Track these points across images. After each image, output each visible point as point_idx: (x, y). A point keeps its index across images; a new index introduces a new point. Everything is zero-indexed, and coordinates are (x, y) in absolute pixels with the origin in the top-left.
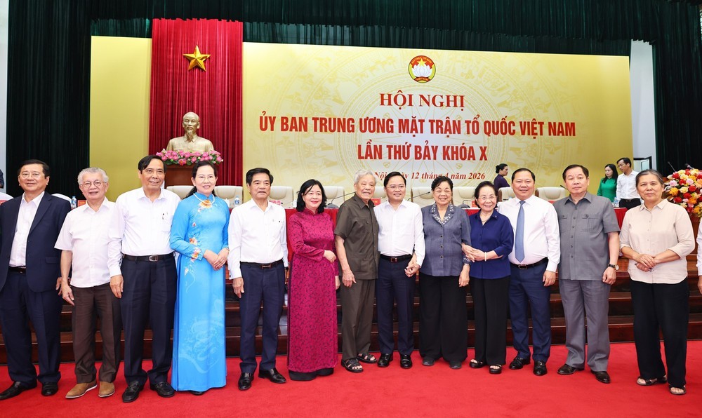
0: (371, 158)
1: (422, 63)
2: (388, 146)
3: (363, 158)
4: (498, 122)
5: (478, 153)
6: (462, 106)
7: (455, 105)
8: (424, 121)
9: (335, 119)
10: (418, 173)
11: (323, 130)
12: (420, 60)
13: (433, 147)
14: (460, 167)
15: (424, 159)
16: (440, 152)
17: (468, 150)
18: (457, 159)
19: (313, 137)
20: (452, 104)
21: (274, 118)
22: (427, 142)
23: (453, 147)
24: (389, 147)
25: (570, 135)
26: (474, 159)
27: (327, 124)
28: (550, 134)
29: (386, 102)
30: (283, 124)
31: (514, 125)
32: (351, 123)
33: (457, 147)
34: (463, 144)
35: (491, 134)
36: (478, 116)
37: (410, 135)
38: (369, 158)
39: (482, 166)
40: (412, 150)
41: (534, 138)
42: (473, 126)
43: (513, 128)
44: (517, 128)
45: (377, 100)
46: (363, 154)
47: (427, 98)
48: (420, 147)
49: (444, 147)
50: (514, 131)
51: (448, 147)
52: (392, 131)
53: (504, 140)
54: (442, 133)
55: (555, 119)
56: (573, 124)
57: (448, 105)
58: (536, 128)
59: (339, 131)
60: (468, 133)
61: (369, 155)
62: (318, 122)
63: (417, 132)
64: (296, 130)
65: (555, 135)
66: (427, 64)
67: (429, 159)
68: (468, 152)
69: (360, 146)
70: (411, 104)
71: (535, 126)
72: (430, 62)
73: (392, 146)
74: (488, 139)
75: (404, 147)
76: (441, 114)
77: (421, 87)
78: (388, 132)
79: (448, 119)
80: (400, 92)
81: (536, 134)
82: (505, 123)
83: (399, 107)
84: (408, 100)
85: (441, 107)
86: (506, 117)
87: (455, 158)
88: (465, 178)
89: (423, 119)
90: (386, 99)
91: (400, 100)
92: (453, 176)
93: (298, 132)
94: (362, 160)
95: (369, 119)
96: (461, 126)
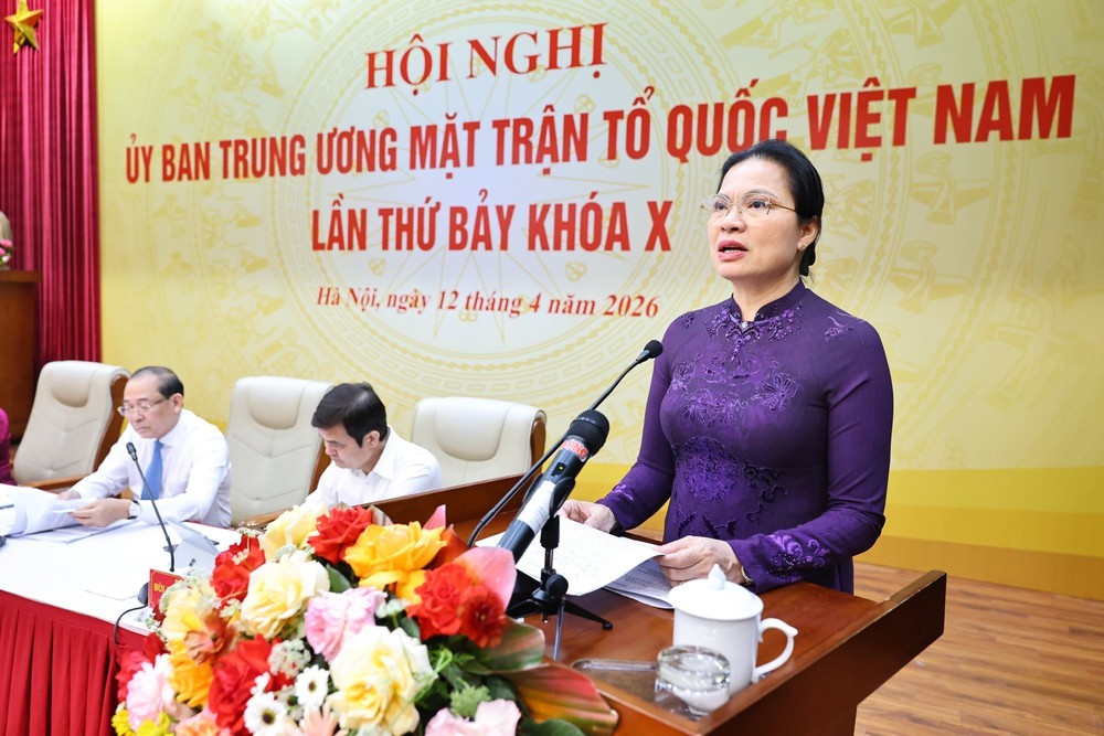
0: (344, 248)
2: (381, 212)
3: (324, 247)
4: (719, 107)
5: (640, 226)
6: (597, 60)
7: (575, 62)
8: (478, 125)
9: (263, 141)
10: (456, 293)
11: (241, 172)
13: (499, 209)
14: (578, 273)
15: (474, 247)
16: (519, 227)
17: (607, 214)
18: (571, 246)
19: (224, 192)
20: (564, 57)
21: (149, 148)
22: (484, 192)
23: (559, 208)
24: (385, 213)
25: (1044, 134)
26: (626, 247)
27: (249, 157)
28: (940, 137)
29: (380, 76)
30: (165, 162)
31: (783, 112)
32: (298, 150)
33: (572, 208)
34: (593, 195)
35: (693, 153)
36: (651, 90)
37: (440, 172)
38: (336, 245)
39: (653, 272)
40: (443, 220)
41: (867, 158)
42: (629, 131)
43: (776, 124)
44: (796, 124)
45: (358, 74)
47: (489, 48)
48: (463, 211)
49: (533, 208)
51: (546, 208)
55: (972, 71)
56: (1065, 85)
57: (553, 64)
58: (876, 118)
59: (272, 173)
60: (612, 155)
61: (336, 240)
62: (230, 152)
63: (457, 164)
64: (190, 178)
65: (963, 136)
67: (489, 247)
68: (606, 224)
69: (316, 214)
70: (443, 76)
71: (873, 107)
73: (390, 212)
74: (680, 175)
75: (421, 211)
76: (524, 96)
78: (384, 167)
79: (549, 113)
80: (417, 40)
81: (876, 142)
82: (749, 107)
83: (413, 88)
84: (438, 64)
85: (532, 73)
86: (754, 83)
87: (564, 244)
88: (591, 313)
89: (475, 120)
90: (384, 68)
91: (416, 66)
92: (554, 306)
93: (193, 182)
94: (320, 252)
95: (339, 132)
96: (591, 134)
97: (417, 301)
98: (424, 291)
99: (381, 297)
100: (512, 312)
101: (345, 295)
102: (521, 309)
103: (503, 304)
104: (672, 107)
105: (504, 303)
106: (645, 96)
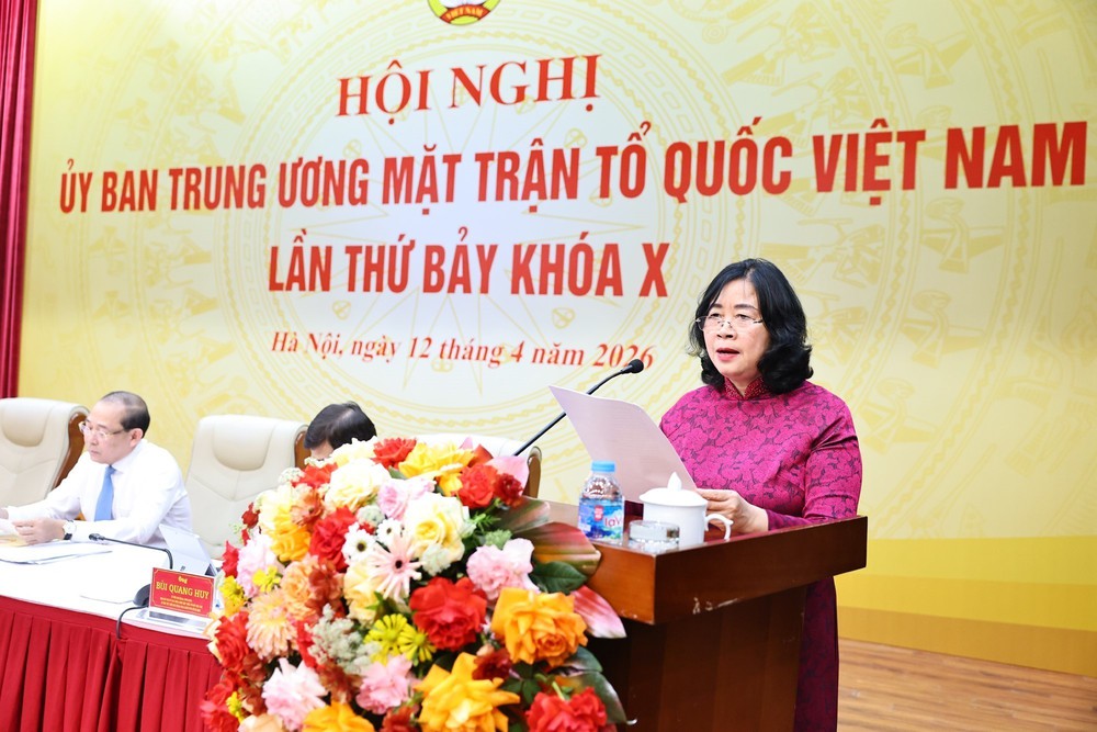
0: (305, 288)
2: (348, 250)
3: (282, 287)
4: (720, 145)
5: (634, 269)
6: (590, 92)
7: (567, 94)
8: (459, 158)
10: (429, 340)
11: (192, 203)
13: (480, 249)
14: (565, 319)
15: (451, 290)
17: (598, 257)
18: (558, 291)
19: (169, 224)
20: (555, 88)
21: (88, 175)
22: (464, 231)
23: (546, 249)
24: (353, 251)
25: (1058, 180)
26: (618, 292)
27: (202, 187)
28: (951, 182)
29: (353, 104)
30: (105, 191)
31: (787, 152)
32: (258, 180)
33: (561, 248)
34: (584, 235)
35: (692, 193)
36: (648, 125)
37: (415, 208)
38: (296, 286)
39: (648, 319)
40: (417, 260)
41: (875, 201)
42: (624, 166)
43: (780, 164)
44: (801, 165)
45: (328, 100)
46: (282, 277)
47: (473, 76)
48: (440, 250)
49: (517, 249)
50: (786, 176)
53: (741, 218)
55: (983, 113)
56: (1077, 131)
57: (543, 96)
58: (884, 160)
59: (227, 205)
60: (605, 192)
61: (296, 280)
62: (181, 181)
63: (434, 199)
64: (133, 209)
65: (974, 182)
67: (467, 290)
68: (597, 266)
69: (275, 251)
70: (423, 105)
71: (882, 149)
73: (358, 249)
74: (678, 216)
75: (393, 249)
76: (513, 129)
77: (459, 42)
78: (353, 201)
79: (537, 147)
80: (395, 66)
81: (885, 185)
82: (752, 147)
83: (389, 117)
84: (417, 92)
85: (519, 104)
86: (756, 121)
87: (551, 288)
88: (580, 363)
89: (456, 152)
90: (358, 95)
91: (393, 92)
92: (539, 356)
93: (137, 213)
94: (278, 293)
95: (304, 162)
96: (582, 170)
97: (386, 349)
98: (391, 338)
99: (345, 344)
100: (492, 361)
101: (304, 342)
102: (501, 358)
103: (482, 353)
104: (670, 143)
105: (483, 351)
106: (641, 132)
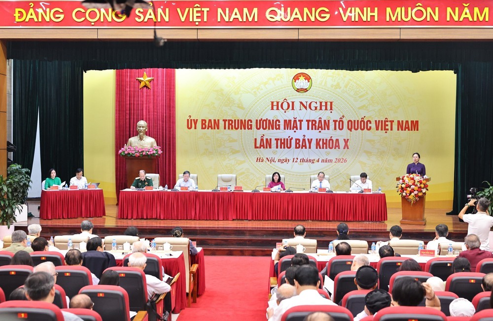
0: (264, 148)
1: (302, 78)
2: (276, 139)
3: (258, 148)
4: (358, 121)
5: (342, 144)
6: (331, 109)
7: (326, 109)
8: (302, 121)
9: (238, 120)
10: (297, 159)
11: (230, 128)
12: (300, 76)
13: (308, 139)
14: (328, 154)
15: (302, 148)
16: (314, 143)
17: (334, 141)
18: (326, 148)
19: (223, 133)
20: (323, 108)
21: (197, 120)
22: (304, 136)
23: (323, 140)
25: (415, 130)
26: (339, 148)
27: (233, 124)
28: (398, 130)
29: (275, 108)
30: (202, 124)
31: (370, 123)
32: (250, 123)
33: (326, 140)
34: (331, 137)
35: (353, 130)
36: (343, 116)
37: (292, 131)
38: (262, 147)
40: (293, 142)
41: (386, 132)
42: (339, 124)
43: (369, 125)
44: (373, 125)
45: (268, 106)
46: (258, 145)
47: (305, 104)
48: (299, 140)
49: (317, 139)
50: (370, 127)
51: (320, 140)
52: (279, 129)
53: (362, 135)
54: (315, 129)
55: (403, 118)
56: (417, 122)
57: (321, 109)
58: (387, 125)
59: (241, 129)
60: (335, 129)
61: (262, 146)
62: (227, 123)
63: (297, 129)
64: (212, 129)
65: (402, 130)
66: (305, 79)
67: (306, 148)
68: (334, 143)
69: (256, 139)
70: (293, 109)
71: (387, 123)
72: (308, 77)
73: (279, 139)
74: (350, 134)
75: (287, 139)
76: (315, 115)
77: (301, 96)
78: (276, 129)
79: (320, 119)
80: (285, 100)
81: (388, 130)
82: (364, 122)
83: (285, 111)
84: (291, 106)
85: (316, 110)
86: (365, 117)
87: (325, 148)
88: (332, 162)
89: (302, 119)
90: (275, 106)
91: (285, 106)
92: (323, 161)
95: (263, 120)
96: (330, 124)
97: (287, 161)
98: (288, 158)
99: (276, 160)
100: (312, 162)
101: (265, 159)
102: (314, 162)
103: (310, 161)
